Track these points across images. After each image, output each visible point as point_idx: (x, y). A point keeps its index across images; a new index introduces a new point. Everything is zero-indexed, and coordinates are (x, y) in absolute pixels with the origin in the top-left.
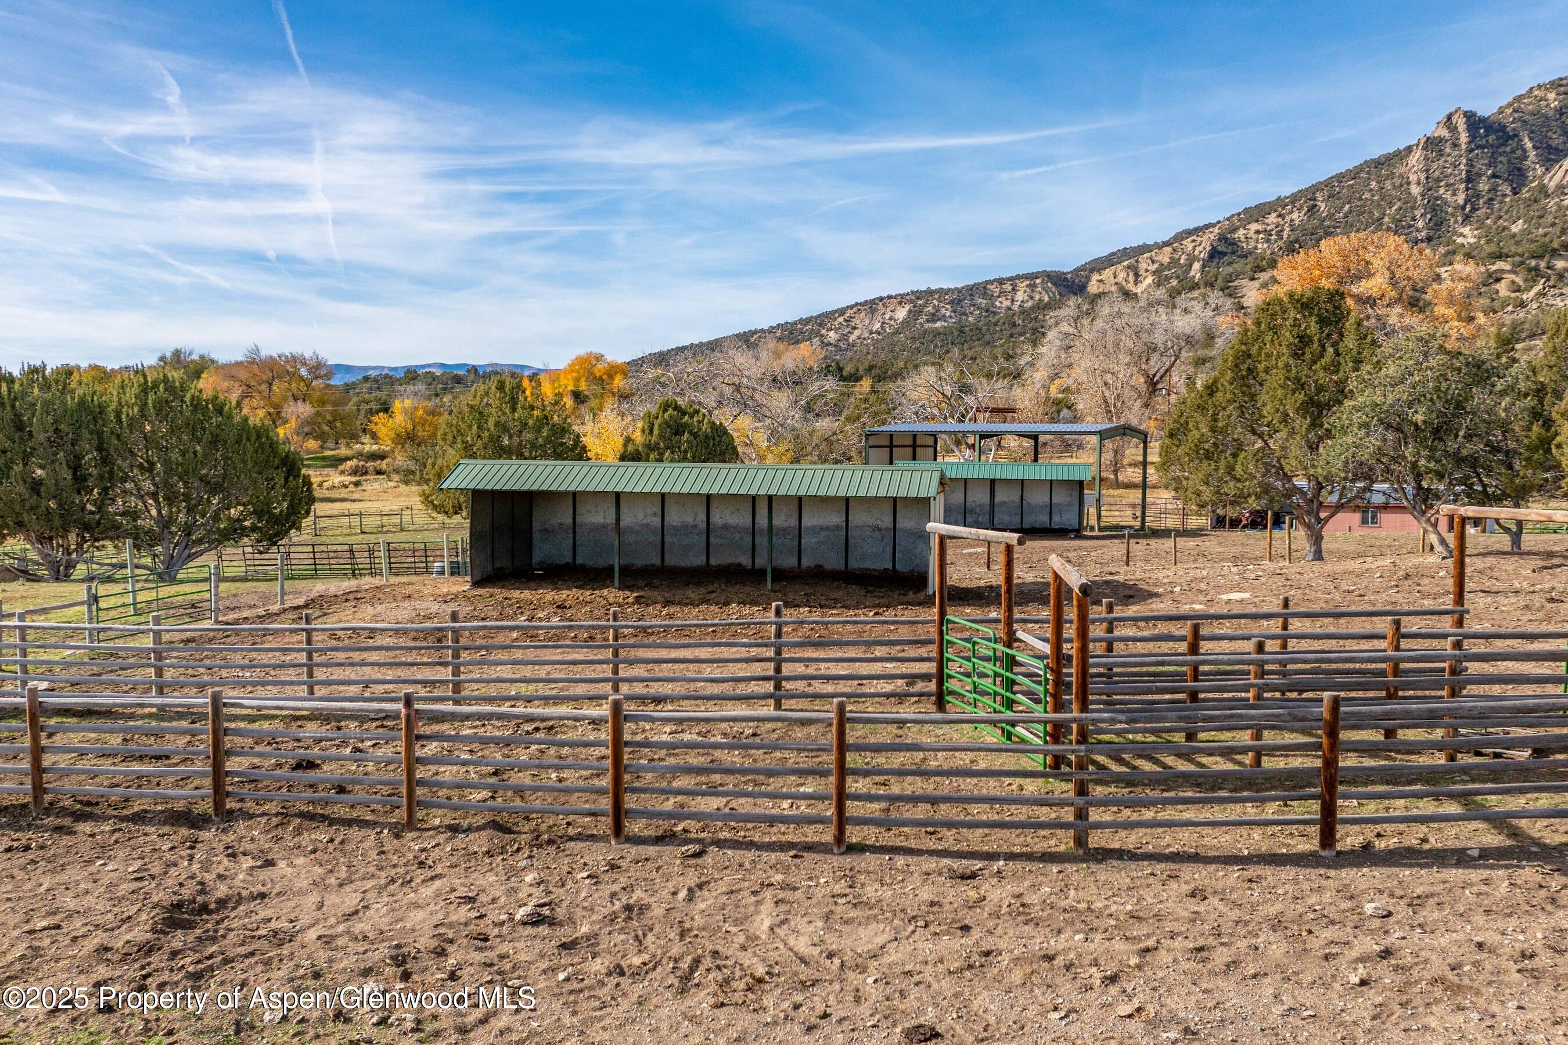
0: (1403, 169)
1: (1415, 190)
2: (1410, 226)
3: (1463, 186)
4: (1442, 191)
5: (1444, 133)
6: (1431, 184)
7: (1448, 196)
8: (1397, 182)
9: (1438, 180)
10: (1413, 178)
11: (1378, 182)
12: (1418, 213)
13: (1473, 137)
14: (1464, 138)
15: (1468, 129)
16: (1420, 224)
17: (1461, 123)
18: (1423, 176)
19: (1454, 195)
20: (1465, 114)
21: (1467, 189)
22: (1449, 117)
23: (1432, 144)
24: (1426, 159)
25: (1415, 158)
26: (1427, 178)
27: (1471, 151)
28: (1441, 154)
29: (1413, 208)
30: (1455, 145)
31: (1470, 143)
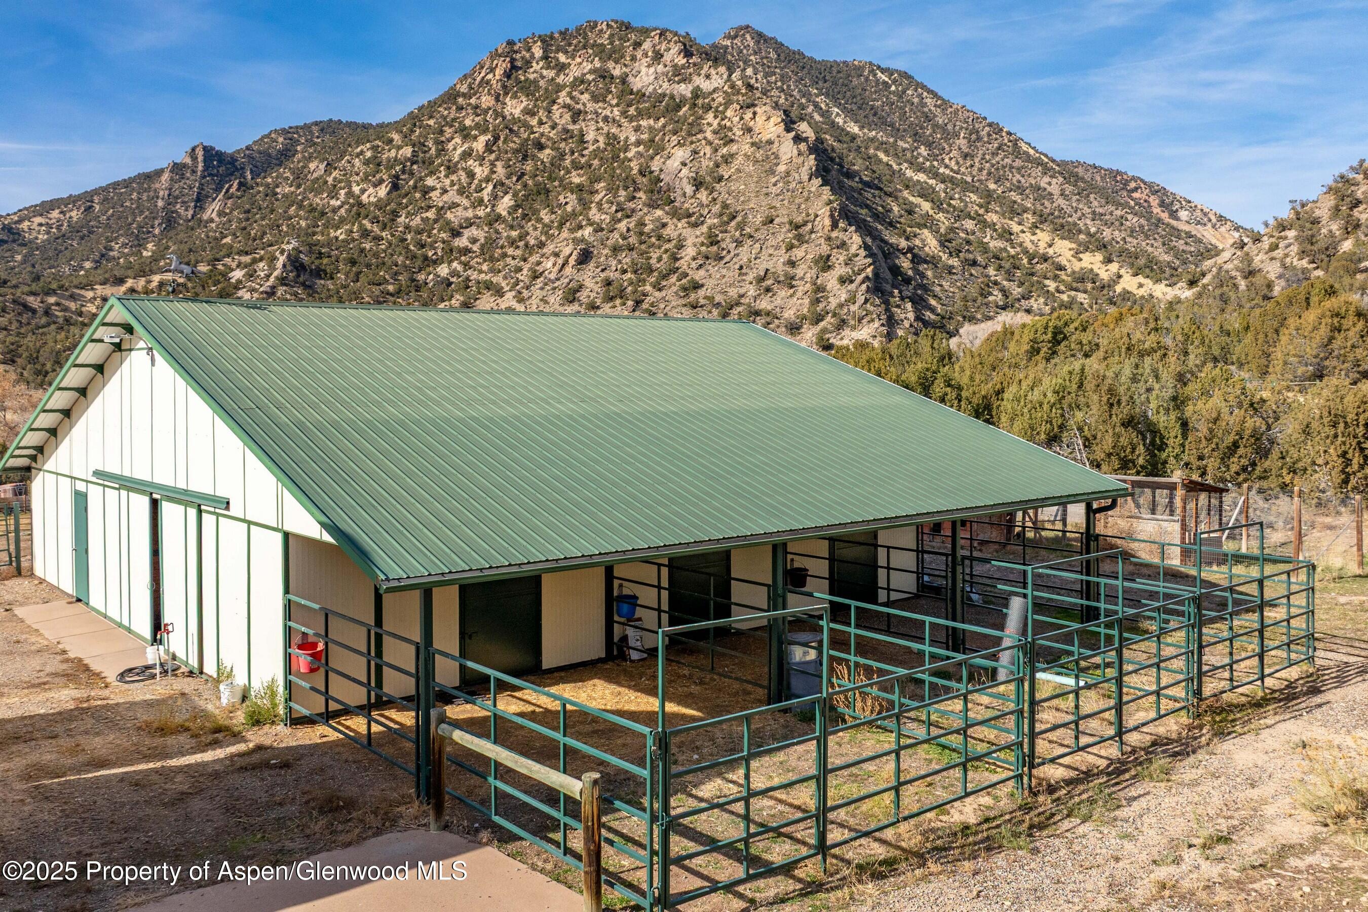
0: (157, 185)
1: (160, 203)
2: (149, 232)
3: (192, 204)
4: (178, 206)
5: (188, 161)
6: (172, 200)
7: (182, 211)
8: (152, 194)
9: (177, 198)
10: (161, 193)
11: (139, 193)
12: (157, 222)
13: (206, 168)
14: (200, 166)
15: (205, 161)
16: (157, 231)
17: (200, 154)
18: (167, 192)
19: (186, 210)
20: (205, 148)
21: (196, 207)
22: (193, 150)
23: (178, 169)
24: (172, 179)
25: (166, 176)
26: (169, 195)
27: (204, 177)
28: (182, 177)
29: (155, 218)
30: (194, 172)
31: (204, 171)
